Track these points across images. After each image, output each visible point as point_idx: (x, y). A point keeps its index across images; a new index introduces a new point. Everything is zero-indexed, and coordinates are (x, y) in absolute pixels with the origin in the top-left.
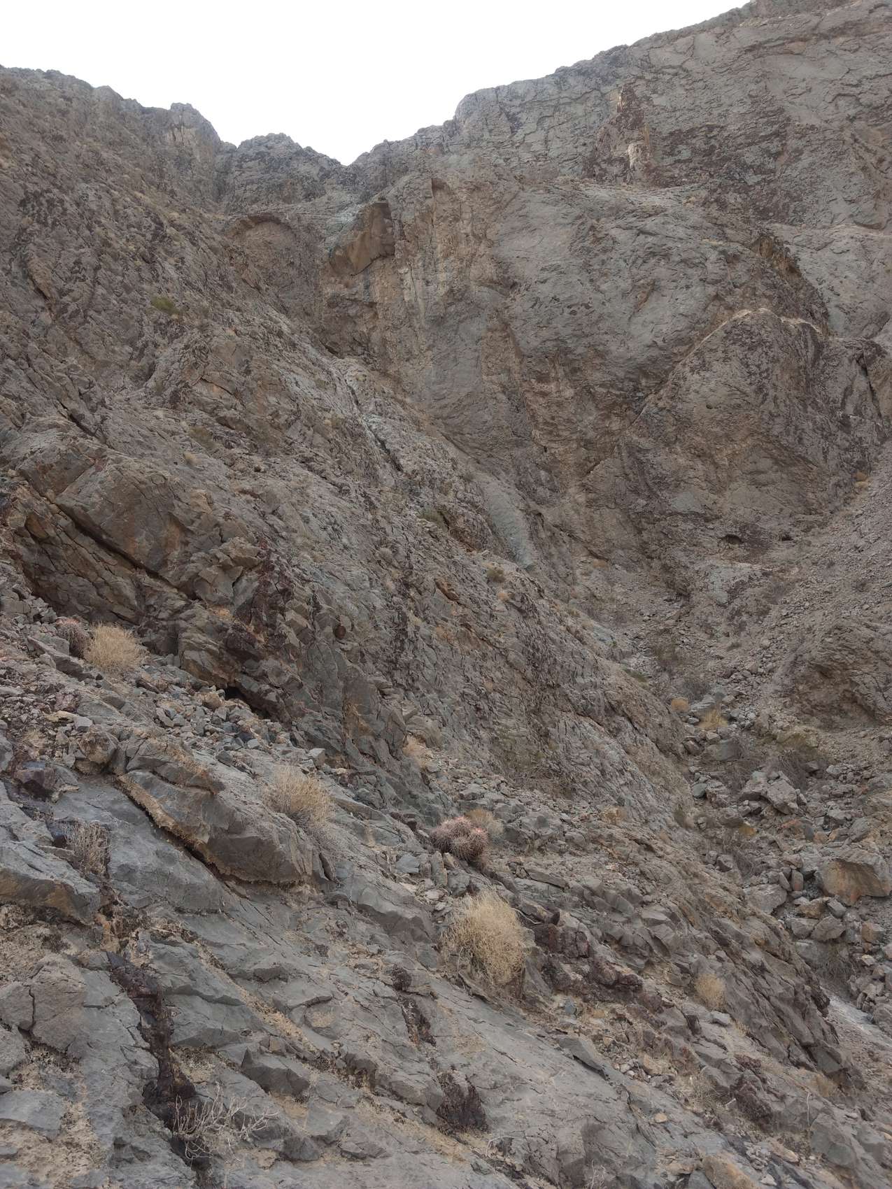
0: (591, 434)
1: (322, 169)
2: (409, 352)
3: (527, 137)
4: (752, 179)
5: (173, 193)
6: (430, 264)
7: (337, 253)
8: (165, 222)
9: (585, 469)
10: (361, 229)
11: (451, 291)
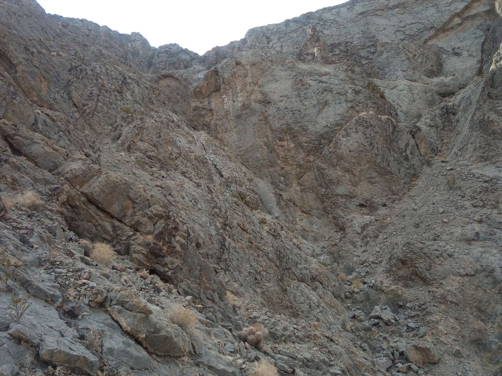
0: (302, 162)
1: (191, 57)
2: (227, 129)
3: (274, 45)
4: (364, 62)
5: (130, 66)
6: (235, 94)
7: (197, 89)
8: (127, 77)
9: (299, 177)
10: (207, 80)
11: (244, 105)
